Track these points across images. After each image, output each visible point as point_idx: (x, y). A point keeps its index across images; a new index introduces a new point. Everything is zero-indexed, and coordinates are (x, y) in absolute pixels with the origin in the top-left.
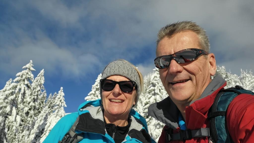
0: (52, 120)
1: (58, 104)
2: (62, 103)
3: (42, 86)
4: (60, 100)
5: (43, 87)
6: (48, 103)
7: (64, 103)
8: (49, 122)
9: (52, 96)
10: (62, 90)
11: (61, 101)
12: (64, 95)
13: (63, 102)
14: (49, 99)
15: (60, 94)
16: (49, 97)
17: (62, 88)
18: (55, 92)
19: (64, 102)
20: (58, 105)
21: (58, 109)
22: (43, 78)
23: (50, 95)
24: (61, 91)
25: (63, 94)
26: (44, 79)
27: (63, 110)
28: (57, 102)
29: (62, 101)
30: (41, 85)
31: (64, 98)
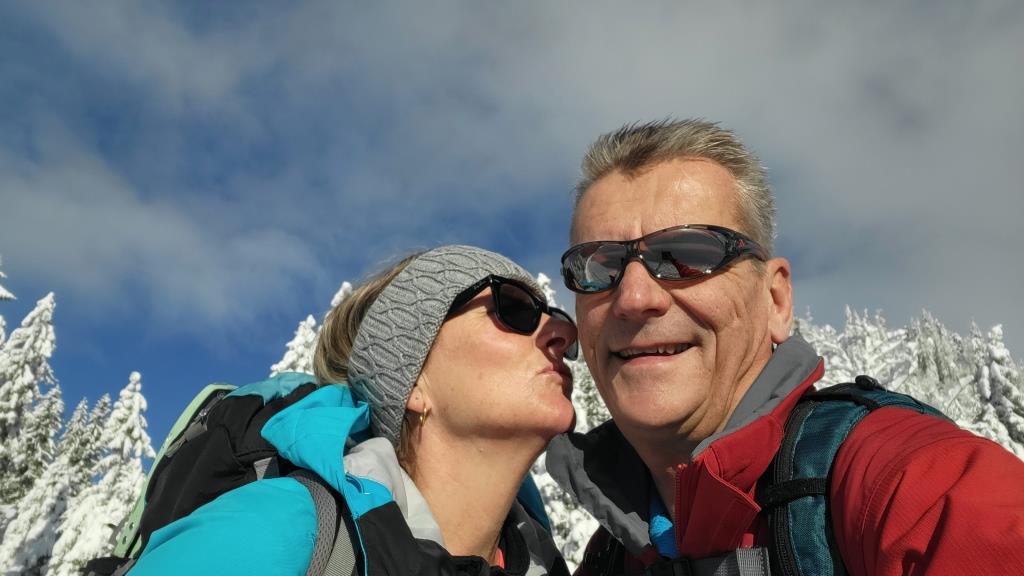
0: (84, 517)
1: (115, 444)
2: (134, 441)
3: (41, 369)
4: (125, 427)
5: (46, 373)
6: (71, 442)
7: (143, 442)
8: (74, 525)
9: (90, 410)
10: (139, 387)
11: (129, 432)
12: (144, 405)
13: (140, 438)
14: (76, 426)
15: (127, 403)
16: (77, 415)
17: (136, 376)
18: (104, 393)
19: (145, 435)
20: (119, 451)
21: (117, 467)
22: (47, 333)
23: (80, 406)
24: (134, 390)
25: (140, 402)
26: (52, 336)
27: (140, 469)
28: (112, 436)
29: (136, 434)
30: (40, 364)
31: (144, 420)
